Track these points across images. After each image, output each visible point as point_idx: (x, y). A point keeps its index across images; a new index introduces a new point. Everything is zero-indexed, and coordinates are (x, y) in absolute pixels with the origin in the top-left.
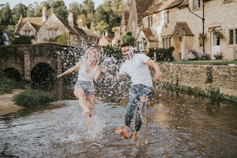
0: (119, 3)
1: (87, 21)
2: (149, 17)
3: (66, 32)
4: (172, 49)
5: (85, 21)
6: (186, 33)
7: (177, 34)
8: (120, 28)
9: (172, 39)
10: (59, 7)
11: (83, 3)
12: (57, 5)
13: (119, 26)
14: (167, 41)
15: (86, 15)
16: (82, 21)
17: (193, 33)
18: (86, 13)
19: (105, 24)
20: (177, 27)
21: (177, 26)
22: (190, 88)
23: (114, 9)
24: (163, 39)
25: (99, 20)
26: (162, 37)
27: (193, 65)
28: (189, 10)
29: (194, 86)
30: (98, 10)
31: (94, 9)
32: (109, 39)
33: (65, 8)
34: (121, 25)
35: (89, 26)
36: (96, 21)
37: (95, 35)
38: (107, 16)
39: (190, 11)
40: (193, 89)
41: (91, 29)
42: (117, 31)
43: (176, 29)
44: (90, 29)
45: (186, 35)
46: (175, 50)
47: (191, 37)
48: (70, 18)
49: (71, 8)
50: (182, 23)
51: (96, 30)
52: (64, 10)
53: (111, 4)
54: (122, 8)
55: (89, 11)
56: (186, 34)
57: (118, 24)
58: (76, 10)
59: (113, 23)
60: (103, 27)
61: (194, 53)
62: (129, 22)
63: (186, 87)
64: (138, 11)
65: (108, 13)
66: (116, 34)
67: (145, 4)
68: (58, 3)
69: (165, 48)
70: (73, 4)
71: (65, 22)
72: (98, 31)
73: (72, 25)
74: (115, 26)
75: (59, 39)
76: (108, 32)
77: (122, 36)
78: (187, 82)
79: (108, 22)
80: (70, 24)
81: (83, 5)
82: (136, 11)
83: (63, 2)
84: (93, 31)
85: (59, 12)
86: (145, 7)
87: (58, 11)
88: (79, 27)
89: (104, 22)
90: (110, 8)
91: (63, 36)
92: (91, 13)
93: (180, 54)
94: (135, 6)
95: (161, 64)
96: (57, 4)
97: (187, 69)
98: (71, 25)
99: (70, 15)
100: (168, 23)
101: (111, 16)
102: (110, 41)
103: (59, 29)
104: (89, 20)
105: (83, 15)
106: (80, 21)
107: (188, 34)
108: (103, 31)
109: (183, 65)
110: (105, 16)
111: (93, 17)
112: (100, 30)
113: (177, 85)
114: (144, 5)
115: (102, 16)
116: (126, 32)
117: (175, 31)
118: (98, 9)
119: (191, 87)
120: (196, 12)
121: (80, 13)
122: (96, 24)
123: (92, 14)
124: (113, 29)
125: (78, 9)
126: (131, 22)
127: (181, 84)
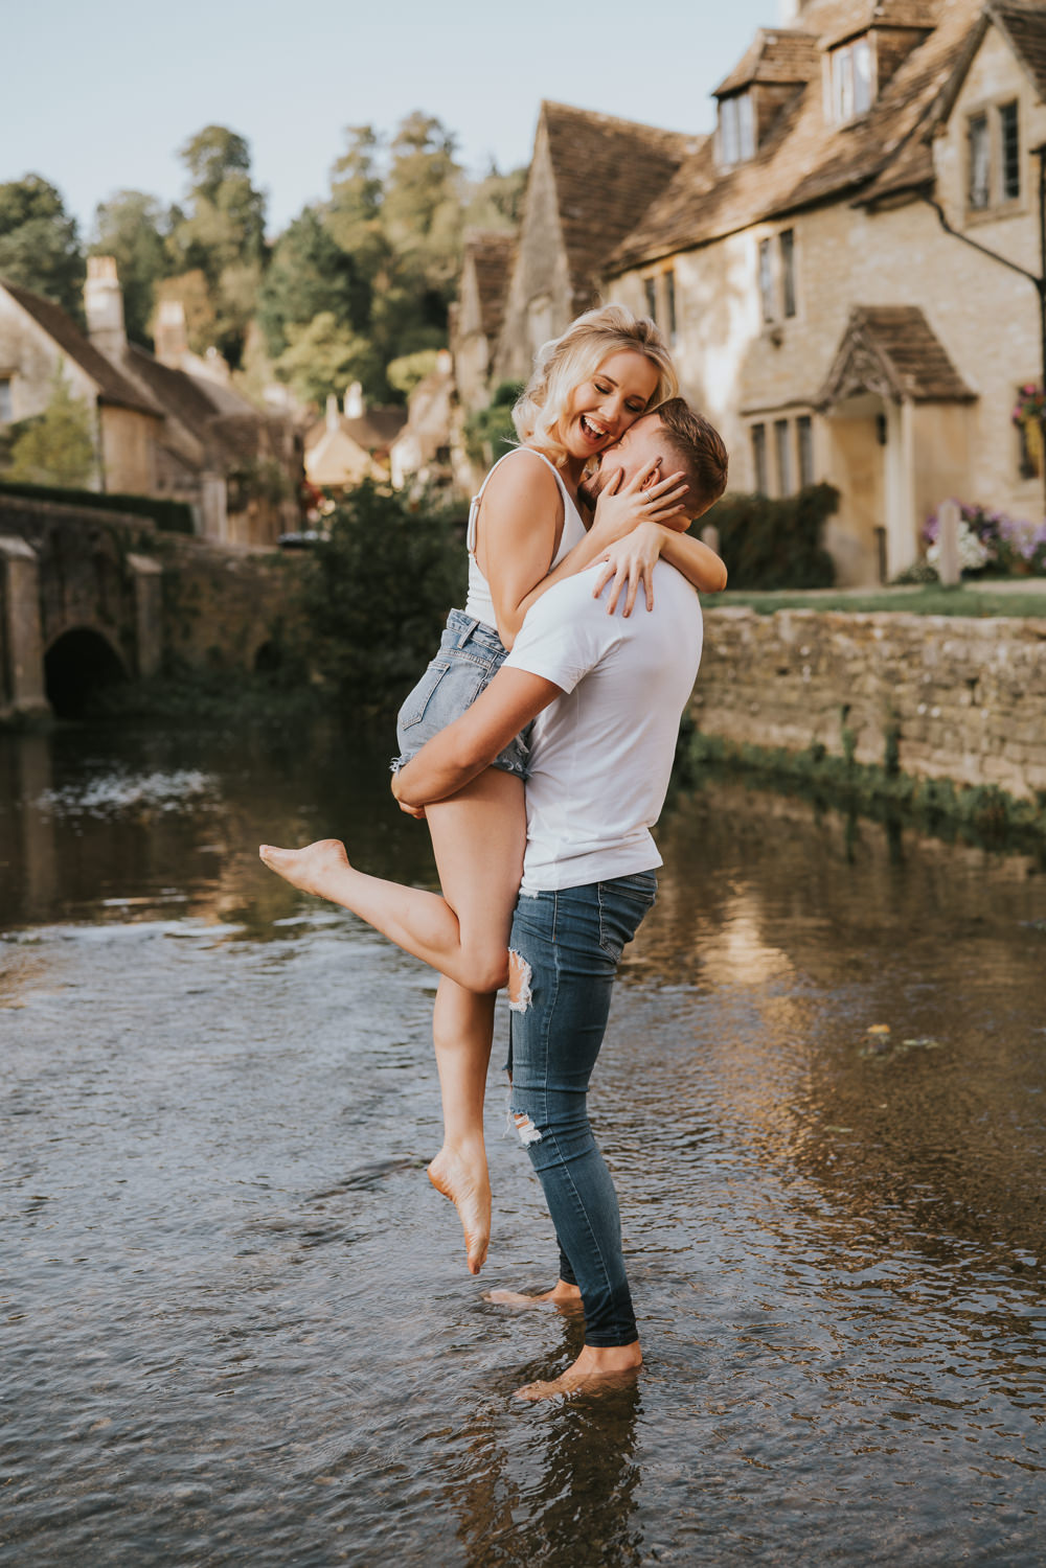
0: (433, 193)
1: (219, 315)
2: (649, 283)
3: (74, 394)
4: (820, 502)
5: (207, 316)
6: (922, 380)
7: (860, 390)
8: (443, 362)
9: (821, 431)
10: (30, 224)
11: (188, 199)
12: (15, 213)
13: (442, 345)
14: (780, 443)
15: (212, 277)
16: (187, 317)
17: (971, 381)
18: (214, 266)
19: (345, 334)
20: (860, 346)
21: (857, 337)
22: (995, 799)
23: (400, 234)
24: (758, 432)
25: (305, 312)
26: (746, 414)
27: (1017, 623)
28: (942, 216)
29: (1030, 786)
30: (293, 243)
31: (261, 238)
32: (375, 441)
33: (71, 230)
34: (454, 342)
35: (233, 353)
36: (280, 319)
37: (274, 413)
38: (353, 282)
39: (947, 228)
40: (1023, 804)
41: (251, 373)
42: (425, 385)
43: (851, 358)
44: (243, 369)
45: (920, 401)
46: (846, 506)
47: (957, 412)
48: (100, 299)
49: (112, 232)
50: (891, 312)
51: (283, 376)
52: (64, 245)
53: (379, 199)
54: (457, 228)
55: (234, 251)
56: (920, 391)
57: (432, 333)
58: (144, 248)
59: (396, 331)
60: (327, 354)
61: (982, 524)
62: (511, 314)
63: (967, 787)
64: (574, 237)
65: (359, 260)
66: (418, 403)
67: (621, 185)
68: (18, 202)
69: (773, 492)
70: (122, 202)
71: (69, 327)
72: (299, 381)
73: (113, 345)
74: (409, 352)
75: (28, 441)
76: (366, 391)
77: (460, 416)
78: (974, 751)
79: (360, 321)
80: (99, 342)
81: (189, 209)
82: (556, 235)
83: (53, 192)
84: (258, 386)
85: (27, 260)
86: (617, 210)
87: (21, 254)
88: (167, 357)
89: (338, 325)
90: (375, 225)
91: (52, 423)
92: (247, 264)
93: (881, 532)
94: (552, 202)
95: (762, 610)
96: (10, 207)
97: (968, 652)
98: (109, 349)
99: (99, 276)
100: (790, 312)
101: (381, 282)
102: (381, 455)
103: (23, 377)
104: (232, 310)
105: (194, 280)
106: (169, 316)
107: (937, 388)
108: (331, 383)
109: (938, 621)
110: (340, 283)
111: (258, 292)
112: (313, 381)
113: (893, 768)
114: (609, 196)
115: (319, 283)
116: (487, 386)
117: (846, 370)
118: (291, 234)
119: (1005, 785)
120: (988, 235)
121: (169, 268)
122: (277, 341)
123: (250, 273)
124: (398, 370)
125: (160, 241)
126: (526, 312)
127: (923, 766)
